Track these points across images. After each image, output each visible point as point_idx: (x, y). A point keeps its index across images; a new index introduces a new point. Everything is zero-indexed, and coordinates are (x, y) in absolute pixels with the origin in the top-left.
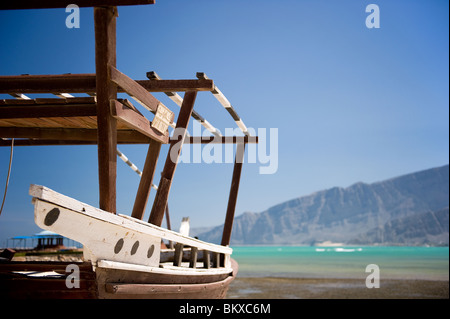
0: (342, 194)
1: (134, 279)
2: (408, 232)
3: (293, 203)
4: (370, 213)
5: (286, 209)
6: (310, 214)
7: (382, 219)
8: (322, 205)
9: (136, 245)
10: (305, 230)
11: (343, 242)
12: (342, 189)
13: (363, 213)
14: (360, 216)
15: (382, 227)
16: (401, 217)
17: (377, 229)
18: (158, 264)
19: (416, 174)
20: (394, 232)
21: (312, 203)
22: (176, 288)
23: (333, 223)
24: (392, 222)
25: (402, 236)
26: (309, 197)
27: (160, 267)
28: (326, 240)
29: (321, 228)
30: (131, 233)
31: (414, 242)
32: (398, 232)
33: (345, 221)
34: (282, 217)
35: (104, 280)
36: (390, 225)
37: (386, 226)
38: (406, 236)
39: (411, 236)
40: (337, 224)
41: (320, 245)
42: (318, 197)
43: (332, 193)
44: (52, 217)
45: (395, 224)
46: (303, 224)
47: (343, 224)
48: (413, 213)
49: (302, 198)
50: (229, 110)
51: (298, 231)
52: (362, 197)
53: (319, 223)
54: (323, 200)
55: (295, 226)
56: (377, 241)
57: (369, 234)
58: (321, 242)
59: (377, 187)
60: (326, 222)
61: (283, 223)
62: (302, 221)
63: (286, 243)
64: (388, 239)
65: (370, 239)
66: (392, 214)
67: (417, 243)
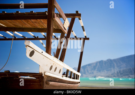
0: (104, 62)
1: (55, 80)
2: (124, 74)
3: (89, 65)
4: (112, 68)
5: (87, 67)
6: (94, 68)
7: (116, 70)
8: (98, 66)
9: (56, 68)
10: (93, 73)
11: (104, 76)
12: (104, 61)
13: (110, 68)
14: (109, 69)
15: (116, 72)
16: (122, 69)
17: (114, 73)
18: (62, 76)
19: (126, 57)
20: (120, 74)
21: (95, 65)
22: (66, 85)
23: (101, 71)
24: (119, 71)
25: (122, 75)
26: (94, 63)
27: (62, 77)
28: (99, 76)
29: (98, 72)
30: (55, 64)
31: (125, 77)
32: (121, 74)
33: (105, 70)
34: (86, 69)
35: (46, 80)
36: (118, 72)
37: (117, 72)
38: (123, 75)
39: (125, 75)
40: (102, 71)
41: (97, 77)
42: (97, 63)
43: (101, 62)
44: (32, 54)
45: (120, 71)
46: (92, 71)
47: (104, 71)
48: (125, 68)
49: (92, 63)
50: (83, 27)
51: (90, 73)
52: (110, 63)
53: (97, 71)
54: (98, 64)
55: (90, 72)
56: (115, 76)
57: (112, 74)
58: (98, 77)
59: (114, 60)
60: (99, 71)
61: (86, 70)
62: (92, 70)
63: (87, 77)
64: (118, 76)
65: (112, 76)
66: (119, 69)
67: (127, 77)
